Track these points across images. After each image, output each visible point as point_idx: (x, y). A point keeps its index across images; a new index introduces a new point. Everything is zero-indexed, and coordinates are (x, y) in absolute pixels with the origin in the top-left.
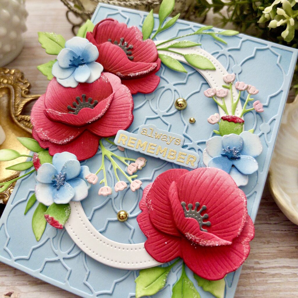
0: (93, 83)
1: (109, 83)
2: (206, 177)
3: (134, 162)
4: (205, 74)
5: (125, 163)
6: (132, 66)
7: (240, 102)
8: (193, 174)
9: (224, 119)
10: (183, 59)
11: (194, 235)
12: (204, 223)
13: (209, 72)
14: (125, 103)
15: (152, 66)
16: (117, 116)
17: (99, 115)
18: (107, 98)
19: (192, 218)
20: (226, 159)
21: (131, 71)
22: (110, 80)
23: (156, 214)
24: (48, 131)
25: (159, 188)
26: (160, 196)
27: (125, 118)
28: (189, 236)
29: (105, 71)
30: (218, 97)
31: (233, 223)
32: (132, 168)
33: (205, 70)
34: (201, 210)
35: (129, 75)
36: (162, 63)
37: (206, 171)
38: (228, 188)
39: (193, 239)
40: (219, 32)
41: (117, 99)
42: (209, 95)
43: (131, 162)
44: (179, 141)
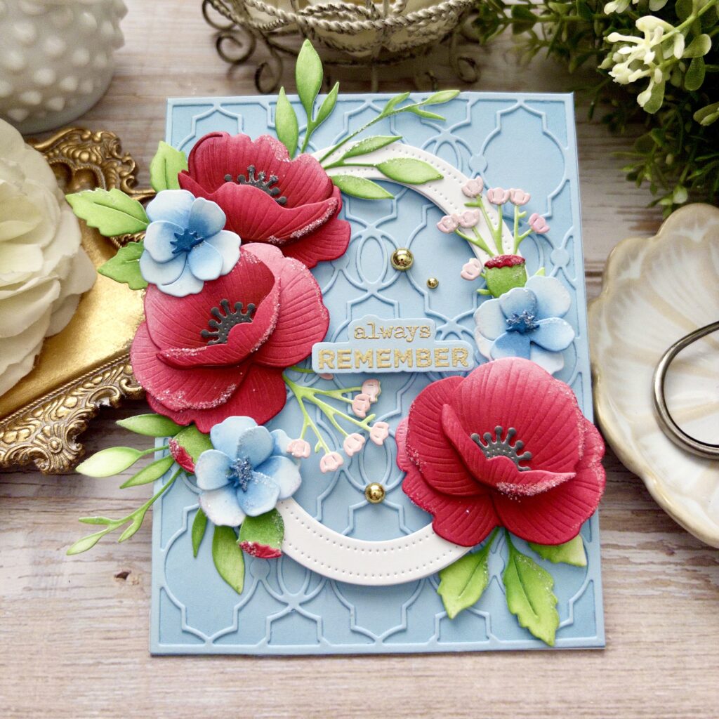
0: (230, 272)
1: (261, 264)
2: (497, 378)
3: (360, 392)
4: (427, 190)
5: (344, 399)
6: (291, 218)
7: (504, 225)
8: (473, 380)
9: (489, 266)
10: (377, 174)
11: (512, 482)
12: (521, 456)
13: (435, 186)
14: (306, 291)
15: (328, 206)
16: (300, 320)
17: (269, 331)
18: (270, 293)
19: (499, 456)
20: (516, 336)
21: (294, 228)
22: (262, 258)
23: (435, 470)
24: (181, 390)
25: (421, 423)
26: (429, 438)
27: (315, 318)
28: (505, 487)
29: (244, 242)
30: (464, 228)
31: (566, 440)
32: (360, 405)
33: (424, 183)
34: (507, 437)
35: (292, 236)
36: (342, 192)
37: (493, 369)
38: (538, 385)
39: (513, 490)
40: (424, 99)
41: (287, 288)
42: (447, 230)
43: (354, 393)
44: (426, 331)
